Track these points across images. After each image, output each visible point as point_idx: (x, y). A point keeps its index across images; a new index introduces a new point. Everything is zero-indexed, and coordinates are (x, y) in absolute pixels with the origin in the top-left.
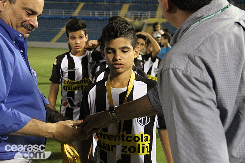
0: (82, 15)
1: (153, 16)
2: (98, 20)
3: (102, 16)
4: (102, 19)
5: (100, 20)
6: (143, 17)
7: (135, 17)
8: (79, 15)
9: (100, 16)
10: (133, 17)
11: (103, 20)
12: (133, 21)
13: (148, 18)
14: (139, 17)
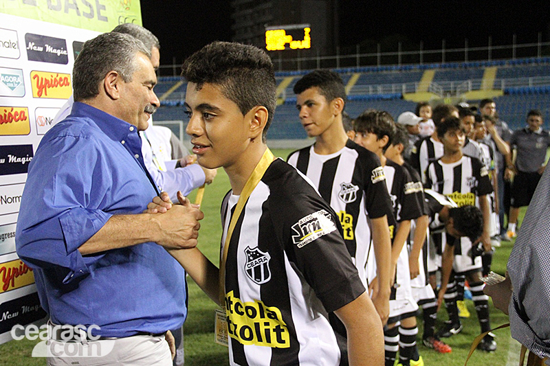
0: (355, 94)
1: (476, 88)
2: (382, 99)
3: (390, 93)
4: (389, 97)
5: (387, 99)
6: (458, 90)
7: (445, 92)
8: (353, 94)
9: (386, 93)
10: (442, 91)
11: (391, 99)
12: (442, 97)
13: (467, 91)
14: (452, 90)
